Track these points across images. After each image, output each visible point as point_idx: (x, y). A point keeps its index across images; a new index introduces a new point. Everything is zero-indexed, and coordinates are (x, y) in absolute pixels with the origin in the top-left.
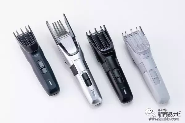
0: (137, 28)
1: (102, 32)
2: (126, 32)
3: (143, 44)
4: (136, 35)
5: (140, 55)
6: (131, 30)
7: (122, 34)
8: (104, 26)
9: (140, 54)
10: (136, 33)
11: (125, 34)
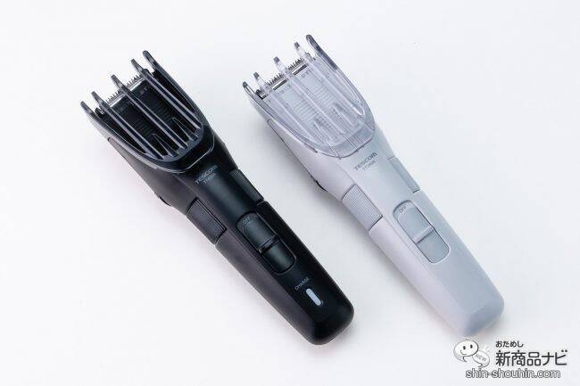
0: (297, 45)
1: (145, 83)
2: (256, 76)
3: (341, 109)
4: (303, 76)
5: (340, 158)
6: (277, 60)
7: (245, 85)
8: (147, 55)
9: (337, 152)
10: (300, 66)
11: (254, 86)
